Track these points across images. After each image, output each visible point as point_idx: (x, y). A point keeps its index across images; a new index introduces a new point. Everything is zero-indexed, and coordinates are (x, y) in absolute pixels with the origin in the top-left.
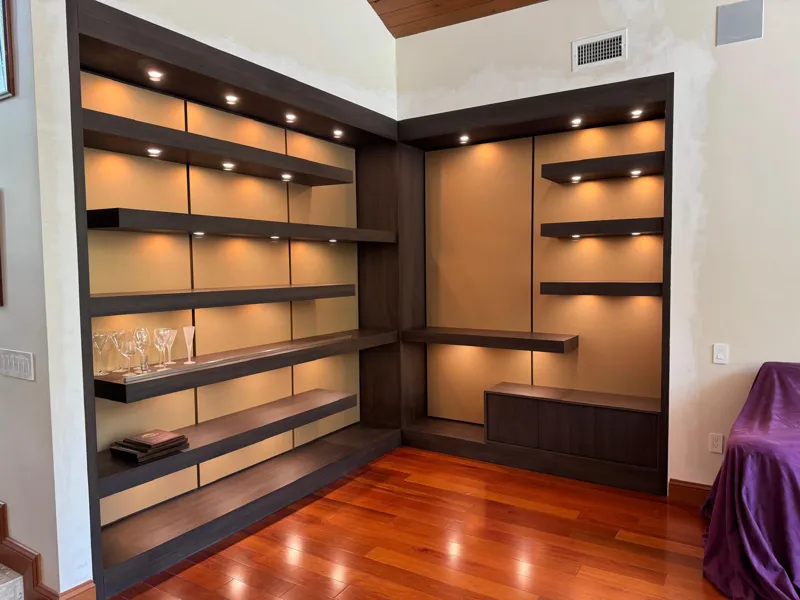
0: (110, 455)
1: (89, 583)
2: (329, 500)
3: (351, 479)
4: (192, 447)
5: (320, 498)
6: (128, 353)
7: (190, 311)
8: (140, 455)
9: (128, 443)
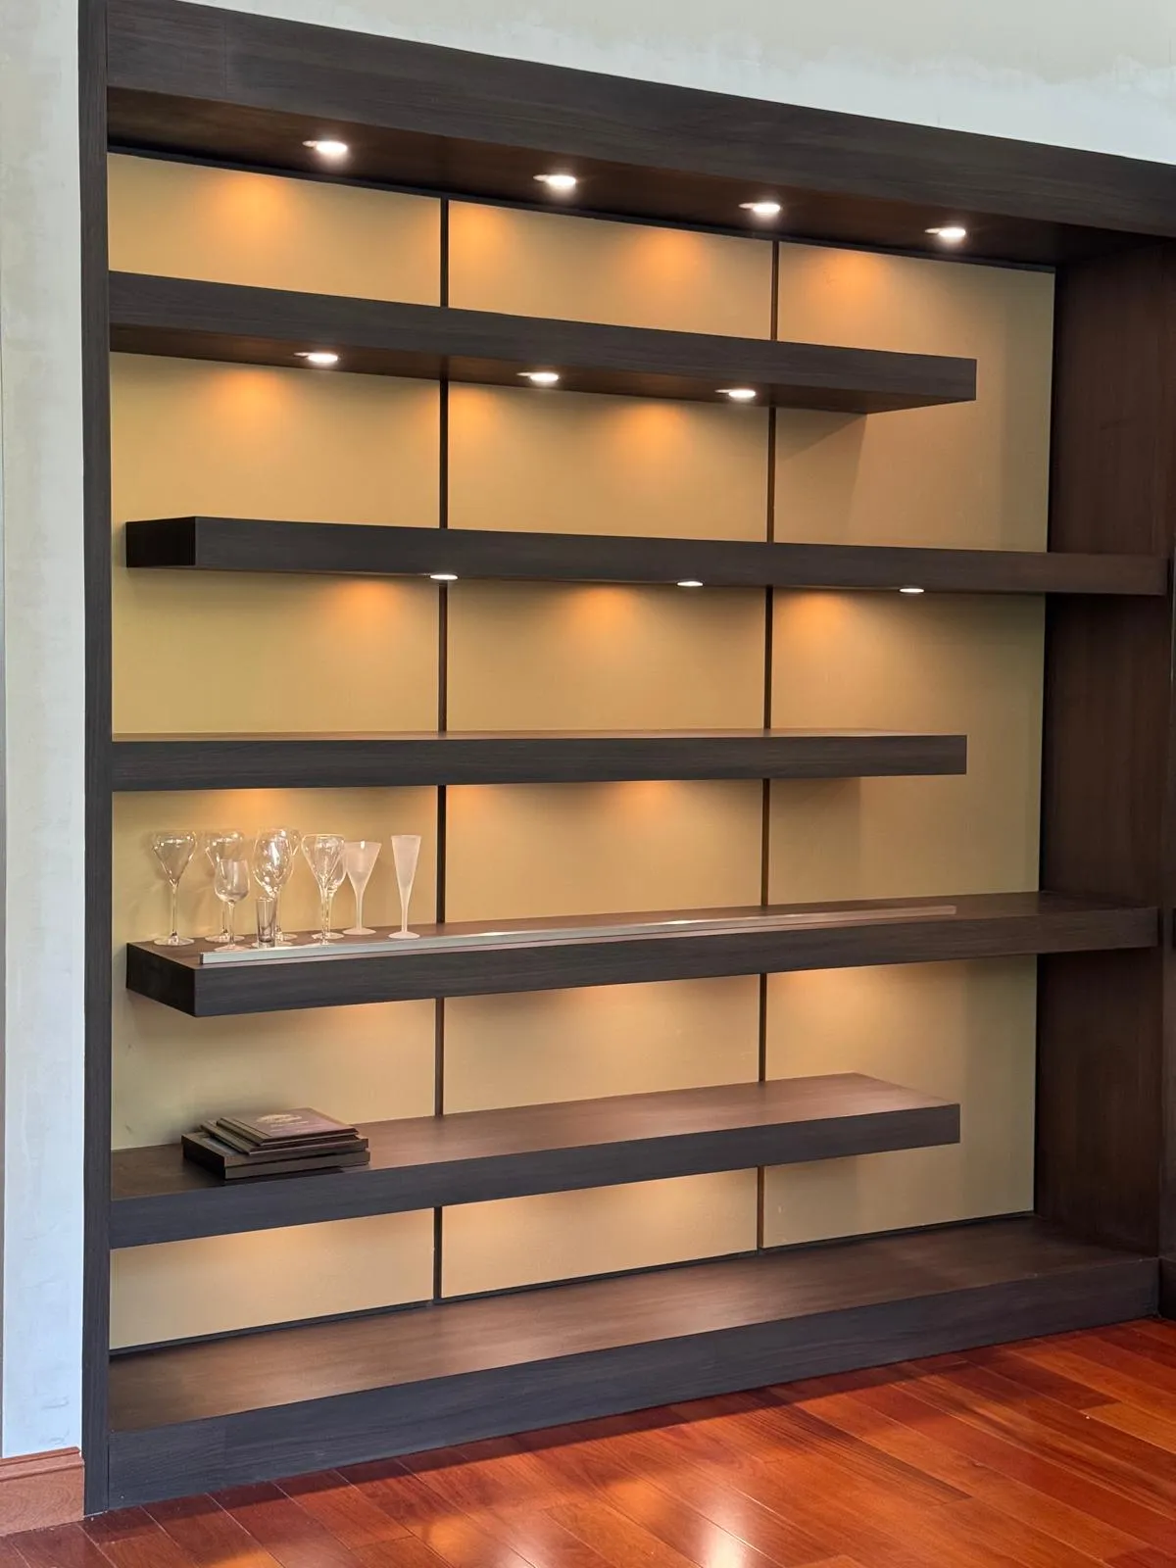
0: (180, 1154)
1: (70, 1452)
2: (807, 1419)
3: (909, 1376)
4: (374, 1164)
5: (776, 1403)
6: (231, 894)
7: (435, 789)
8: (230, 1159)
9: (224, 1129)
